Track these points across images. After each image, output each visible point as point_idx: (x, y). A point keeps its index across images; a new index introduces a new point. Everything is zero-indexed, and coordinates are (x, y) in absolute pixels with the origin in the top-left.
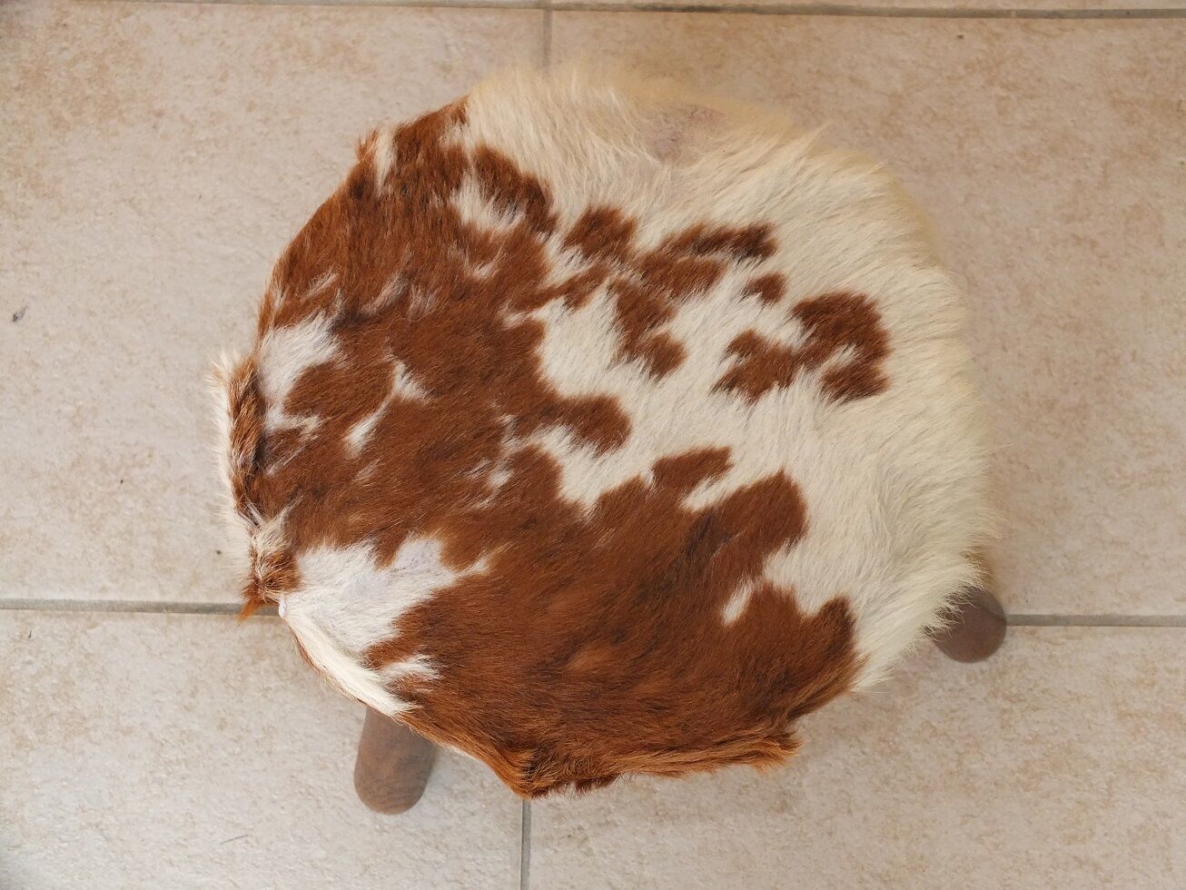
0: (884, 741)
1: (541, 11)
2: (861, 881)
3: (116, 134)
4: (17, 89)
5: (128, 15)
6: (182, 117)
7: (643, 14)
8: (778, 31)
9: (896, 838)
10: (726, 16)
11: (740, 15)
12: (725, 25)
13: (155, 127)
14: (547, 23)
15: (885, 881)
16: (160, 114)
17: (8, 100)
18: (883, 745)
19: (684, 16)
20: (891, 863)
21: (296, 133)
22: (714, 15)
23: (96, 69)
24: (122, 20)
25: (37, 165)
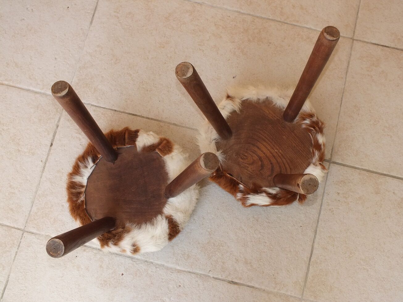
0: (399, 204)
1: (352, 40)
2: (390, 233)
3: (261, 45)
4: (242, 32)
5: (267, 22)
6: (275, 44)
7: (373, 45)
8: (401, 54)
9: (399, 226)
10: (390, 48)
11: (393, 49)
12: (390, 50)
13: (269, 45)
14: (353, 43)
15: (395, 235)
16: (270, 43)
17: (240, 34)
18: (399, 205)
19: (381, 47)
20: (397, 231)
21: (298, 53)
22: (388, 48)
23: (259, 32)
24: (266, 23)
25: (244, 48)
